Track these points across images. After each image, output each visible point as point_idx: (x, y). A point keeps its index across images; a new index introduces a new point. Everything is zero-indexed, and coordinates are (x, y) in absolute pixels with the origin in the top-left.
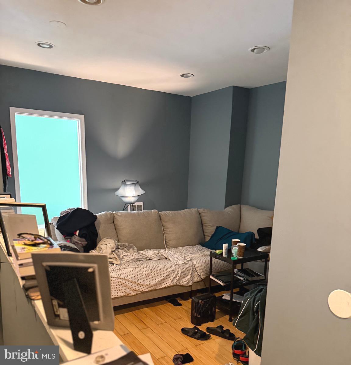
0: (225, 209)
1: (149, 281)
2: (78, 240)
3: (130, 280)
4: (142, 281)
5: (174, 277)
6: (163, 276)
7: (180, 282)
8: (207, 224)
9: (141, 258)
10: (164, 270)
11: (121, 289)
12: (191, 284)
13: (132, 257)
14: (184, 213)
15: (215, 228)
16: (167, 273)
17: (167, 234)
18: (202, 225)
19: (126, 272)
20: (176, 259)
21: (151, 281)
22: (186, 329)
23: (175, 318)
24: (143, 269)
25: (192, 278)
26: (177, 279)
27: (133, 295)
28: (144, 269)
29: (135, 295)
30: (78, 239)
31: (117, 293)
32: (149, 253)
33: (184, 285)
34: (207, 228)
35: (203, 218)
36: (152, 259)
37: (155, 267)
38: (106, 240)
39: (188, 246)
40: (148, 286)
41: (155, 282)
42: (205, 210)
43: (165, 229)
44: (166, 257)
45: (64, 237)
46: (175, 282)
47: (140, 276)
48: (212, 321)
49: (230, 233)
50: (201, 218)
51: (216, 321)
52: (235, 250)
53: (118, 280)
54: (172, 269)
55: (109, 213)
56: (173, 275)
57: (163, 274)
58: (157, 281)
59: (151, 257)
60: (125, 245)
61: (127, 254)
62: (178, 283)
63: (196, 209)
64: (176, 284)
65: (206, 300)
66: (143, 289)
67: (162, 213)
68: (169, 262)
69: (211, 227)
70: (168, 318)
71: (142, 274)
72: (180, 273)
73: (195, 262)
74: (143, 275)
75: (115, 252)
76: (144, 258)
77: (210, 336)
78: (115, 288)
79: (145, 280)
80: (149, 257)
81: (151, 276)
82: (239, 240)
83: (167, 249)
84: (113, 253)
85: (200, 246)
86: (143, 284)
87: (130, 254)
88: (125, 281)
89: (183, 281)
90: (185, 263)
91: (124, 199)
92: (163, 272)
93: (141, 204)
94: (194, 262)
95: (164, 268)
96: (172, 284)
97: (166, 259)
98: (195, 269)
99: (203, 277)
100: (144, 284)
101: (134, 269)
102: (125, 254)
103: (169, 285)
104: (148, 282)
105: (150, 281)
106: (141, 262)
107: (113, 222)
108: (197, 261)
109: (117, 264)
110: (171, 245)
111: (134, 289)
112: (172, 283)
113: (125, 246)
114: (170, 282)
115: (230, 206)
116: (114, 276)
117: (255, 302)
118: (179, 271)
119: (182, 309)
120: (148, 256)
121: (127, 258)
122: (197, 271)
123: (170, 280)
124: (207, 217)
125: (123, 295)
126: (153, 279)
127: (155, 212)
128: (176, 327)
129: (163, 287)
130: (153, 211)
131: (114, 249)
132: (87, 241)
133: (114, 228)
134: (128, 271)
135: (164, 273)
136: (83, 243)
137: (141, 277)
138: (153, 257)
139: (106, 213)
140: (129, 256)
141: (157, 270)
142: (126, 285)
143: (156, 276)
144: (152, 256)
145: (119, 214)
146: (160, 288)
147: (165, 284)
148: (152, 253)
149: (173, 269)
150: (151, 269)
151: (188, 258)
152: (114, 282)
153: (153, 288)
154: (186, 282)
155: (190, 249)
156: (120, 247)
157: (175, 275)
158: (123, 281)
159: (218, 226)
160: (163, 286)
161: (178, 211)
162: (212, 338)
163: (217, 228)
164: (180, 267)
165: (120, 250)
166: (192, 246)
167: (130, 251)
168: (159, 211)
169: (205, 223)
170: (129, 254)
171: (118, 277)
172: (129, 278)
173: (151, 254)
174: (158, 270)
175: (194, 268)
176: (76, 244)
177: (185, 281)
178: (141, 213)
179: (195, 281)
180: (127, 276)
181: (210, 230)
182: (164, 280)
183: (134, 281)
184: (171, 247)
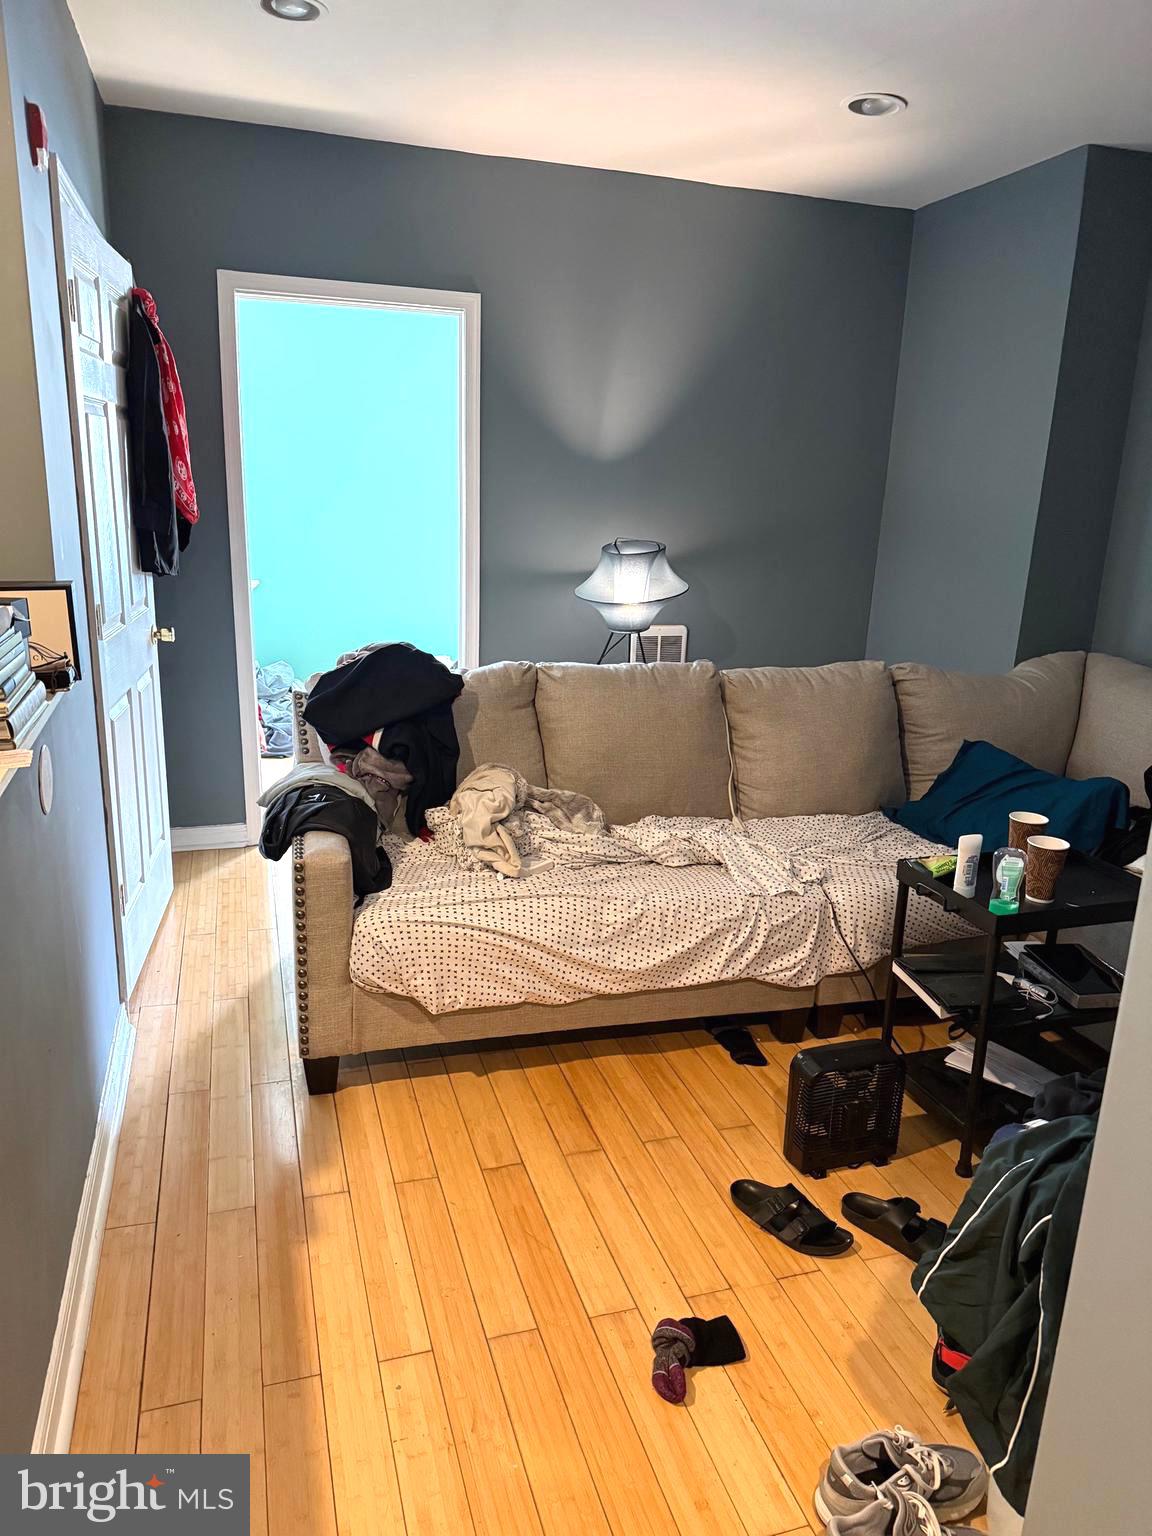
0: (1017, 668)
1: (626, 955)
2: (377, 767)
3: (548, 944)
4: (599, 951)
5: (735, 946)
6: (689, 941)
7: (765, 970)
8: (924, 727)
9: (613, 853)
10: (697, 915)
11: (508, 975)
12: (811, 982)
13: (577, 848)
14: (822, 678)
15: (957, 745)
16: (708, 930)
17: (744, 758)
18: (902, 730)
19: (535, 910)
20: (754, 873)
21: (636, 957)
22: (752, 1188)
23: (724, 1120)
24: (606, 906)
25: (817, 956)
26: (750, 955)
27: (562, 1002)
28: (612, 906)
29: (566, 1004)
30: (378, 764)
31: (491, 991)
32: (649, 835)
33: (779, 983)
34: (922, 744)
35: (906, 701)
36: (658, 860)
37: (657, 899)
38: (486, 773)
39: (827, 814)
40: (620, 976)
41: (652, 962)
42: (922, 668)
43: (740, 739)
44: (718, 858)
45: (332, 752)
46: (742, 967)
47: (591, 932)
48: (881, 1160)
49: (1014, 774)
50: (898, 701)
51: (896, 1165)
52: (1010, 869)
53: (498, 942)
54: (728, 916)
55: (517, 669)
56: (730, 937)
57: (691, 932)
58: (659, 956)
59: (655, 852)
60: (557, 796)
61: (557, 837)
62: (755, 974)
63: (880, 665)
64: (744, 976)
65: (857, 1074)
66: (599, 985)
67: (731, 674)
68: (723, 879)
69: (940, 740)
70: (692, 1116)
71: (598, 926)
72: (765, 933)
73: (839, 893)
74: (602, 927)
75: (508, 824)
76: (628, 854)
77: (852, 1241)
78: (486, 972)
79: (613, 950)
80: (649, 853)
81: (635, 936)
82: (1044, 820)
83: (735, 819)
84: (500, 828)
85: (882, 817)
86: (599, 964)
87: (569, 835)
88: (525, 949)
89: (777, 967)
90: (791, 892)
91: (607, 613)
92: (689, 925)
93: (680, 631)
94: (832, 890)
95: (693, 907)
96: (724, 976)
97: (720, 864)
98: (833, 922)
99: (867, 959)
100: (605, 965)
101: (571, 900)
102: (551, 835)
103: (711, 978)
104: (621, 959)
105: (631, 955)
106: (613, 871)
107: (534, 700)
108: (846, 887)
109: (508, 874)
110: (756, 806)
111: (564, 981)
112: (729, 970)
113: (557, 802)
114: (719, 968)
115: (1039, 656)
116: (484, 925)
117: (1031, 1211)
118: (761, 924)
119: (762, 1082)
120: (642, 847)
121: (558, 852)
122: (844, 933)
123: (720, 958)
124: (925, 699)
125: (517, 1000)
126: (647, 947)
127: (704, 671)
128: (714, 1168)
129: (689, 983)
130: (695, 664)
131: (504, 815)
132: (410, 770)
133: (535, 724)
134: (540, 908)
135: (695, 926)
136: (391, 776)
137: (596, 938)
138: (664, 856)
139: (505, 667)
140: (566, 841)
141: (666, 913)
142: (530, 962)
143: (658, 936)
144: (661, 849)
145: (557, 673)
146: (676, 984)
147: (698, 971)
148: (663, 835)
149: (736, 913)
150: (638, 905)
151: (812, 871)
152: (483, 946)
153: (642, 983)
154: (788, 974)
155: (833, 829)
156: (536, 804)
157: (740, 940)
158: (518, 947)
159: (972, 740)
160: (689, 978)
161: (802, 669)
162: (861, 1248)
163: (967, 747)
164: (767, 908)
165: (533, 816)
166: (845, 816)
167: (574, 821)
168: (719, 667)
169: (913, 725)
170: (565, 835)
171: (499, 928)
172: (542, 935)
173: (656, 839)
174: (671, 914)
175: (832, 916)
176: (366, 778)
177: (784, 966)
178: (644, 672)
179: (833, 969)
180: (535, 928)
181: (933, 755)
182: (692, 957)
183: (562, 949)
184: (755, 814)
